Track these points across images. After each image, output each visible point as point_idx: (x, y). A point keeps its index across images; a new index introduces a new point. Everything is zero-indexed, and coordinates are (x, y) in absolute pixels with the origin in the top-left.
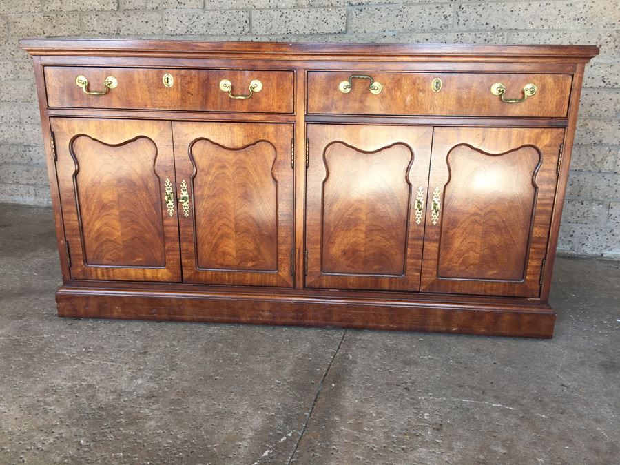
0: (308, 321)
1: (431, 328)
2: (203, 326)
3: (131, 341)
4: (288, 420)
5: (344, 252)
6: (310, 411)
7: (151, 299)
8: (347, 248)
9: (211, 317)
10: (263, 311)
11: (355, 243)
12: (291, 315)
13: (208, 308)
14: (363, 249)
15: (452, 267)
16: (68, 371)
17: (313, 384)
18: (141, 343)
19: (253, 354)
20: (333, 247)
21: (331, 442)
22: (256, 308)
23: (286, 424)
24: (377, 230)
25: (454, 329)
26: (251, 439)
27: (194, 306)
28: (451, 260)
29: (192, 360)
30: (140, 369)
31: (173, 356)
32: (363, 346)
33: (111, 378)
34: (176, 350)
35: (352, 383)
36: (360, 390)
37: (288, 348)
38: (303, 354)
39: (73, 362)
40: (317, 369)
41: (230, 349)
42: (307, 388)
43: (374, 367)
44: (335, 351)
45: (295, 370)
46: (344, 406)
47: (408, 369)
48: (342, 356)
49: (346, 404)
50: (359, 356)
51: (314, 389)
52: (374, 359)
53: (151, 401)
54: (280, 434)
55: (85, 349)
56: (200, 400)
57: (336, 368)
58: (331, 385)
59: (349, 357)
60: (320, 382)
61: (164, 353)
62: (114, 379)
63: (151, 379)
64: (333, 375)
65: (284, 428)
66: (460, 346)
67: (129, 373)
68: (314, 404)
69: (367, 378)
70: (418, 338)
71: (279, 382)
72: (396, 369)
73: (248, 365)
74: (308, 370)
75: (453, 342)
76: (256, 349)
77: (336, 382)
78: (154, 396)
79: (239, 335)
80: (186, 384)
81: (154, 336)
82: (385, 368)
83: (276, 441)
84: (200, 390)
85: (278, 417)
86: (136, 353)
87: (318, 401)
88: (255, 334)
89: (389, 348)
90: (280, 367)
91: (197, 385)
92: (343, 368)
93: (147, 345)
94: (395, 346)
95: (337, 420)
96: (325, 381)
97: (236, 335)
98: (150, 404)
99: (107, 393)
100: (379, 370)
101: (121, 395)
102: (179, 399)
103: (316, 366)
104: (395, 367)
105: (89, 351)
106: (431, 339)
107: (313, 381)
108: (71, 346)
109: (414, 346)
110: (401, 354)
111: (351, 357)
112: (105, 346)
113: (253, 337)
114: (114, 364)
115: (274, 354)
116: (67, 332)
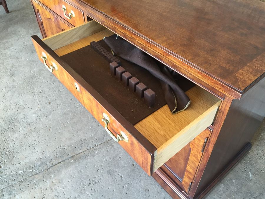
4: (42, 163)
6: (52, 166)
16: (27, 98)
17: (68, 155)
19: (72, 126)
21: (38, 184)
23: (39, 166)
26: (25, 163)
29: (56, 116)
30: (40, 110)
31: (53, 110)
32: (109, 150)
33: (31, 108)
34: (57, 108)
35: (78, 165)
36: (76, 170)
37: (85, 132)
38: (85, 138)
39: (33, 94)
40: (79, 149)
41: (70, 118)
42: (64, 155)
43: (96, 164)
44: (96, 145)
45: (72, 144)
46: (62, 173)
47: (105, 175)
48: (94, 150)
49: (63, 173)
50: (100, 154)
51: (65, 158)
52: (102, 160)
53: (27, 126)
54: (33, 168)
55: (41, 90)
56: (35, 136)
57: (85, 154)
58: (72, 160)
59: (96, 152)
60: (71, 156)
61: (53, 107)
62: (31, 109)
63: (38, 116)
64: (79, 156)
65: (36, 167)
66: (143, 181)
67: (37, 110)
68: (56, 164)
69: (86, 167)
70: (134, 163)
71: (61, 145)
72: (101, 171)
73: (64, 131)
74: (75, 147)
75: (144, 176)
76: (76, 124)
77: (75, 160)
78: (29, 125)
79: (82, 113)
80: (41, 126)
81: (61, 97)
82: (98, 168)
83: (28, 170)
84: (40, 131)
85: (41, 161)
86: (48, 101)
87: (59, 164)
88: (86, 117)
89: (115, 159)
90: (70, 139)
91: (43, 128)
92: (87, 156)
93: (55, 100)
94: (119, 159)
95: (52, 177)
96: (73, 157)
97: (81, 113)
98: (25, 127)
99: (23, 114)
100: (96, 166)
101: (24, 118)
102: (32, 131)
103: (80, 148)
104: (102, 171)
105: (41, 92)
106: (138, 168)
107: (69, 154)
108: (40, 87)
109: (126, 166)
110: (115, 165)
111: (97, 152)
112: (46, 93)
113: (83, 118)
114: (38, 102)
115: (78, 131)
116: (46, 79)
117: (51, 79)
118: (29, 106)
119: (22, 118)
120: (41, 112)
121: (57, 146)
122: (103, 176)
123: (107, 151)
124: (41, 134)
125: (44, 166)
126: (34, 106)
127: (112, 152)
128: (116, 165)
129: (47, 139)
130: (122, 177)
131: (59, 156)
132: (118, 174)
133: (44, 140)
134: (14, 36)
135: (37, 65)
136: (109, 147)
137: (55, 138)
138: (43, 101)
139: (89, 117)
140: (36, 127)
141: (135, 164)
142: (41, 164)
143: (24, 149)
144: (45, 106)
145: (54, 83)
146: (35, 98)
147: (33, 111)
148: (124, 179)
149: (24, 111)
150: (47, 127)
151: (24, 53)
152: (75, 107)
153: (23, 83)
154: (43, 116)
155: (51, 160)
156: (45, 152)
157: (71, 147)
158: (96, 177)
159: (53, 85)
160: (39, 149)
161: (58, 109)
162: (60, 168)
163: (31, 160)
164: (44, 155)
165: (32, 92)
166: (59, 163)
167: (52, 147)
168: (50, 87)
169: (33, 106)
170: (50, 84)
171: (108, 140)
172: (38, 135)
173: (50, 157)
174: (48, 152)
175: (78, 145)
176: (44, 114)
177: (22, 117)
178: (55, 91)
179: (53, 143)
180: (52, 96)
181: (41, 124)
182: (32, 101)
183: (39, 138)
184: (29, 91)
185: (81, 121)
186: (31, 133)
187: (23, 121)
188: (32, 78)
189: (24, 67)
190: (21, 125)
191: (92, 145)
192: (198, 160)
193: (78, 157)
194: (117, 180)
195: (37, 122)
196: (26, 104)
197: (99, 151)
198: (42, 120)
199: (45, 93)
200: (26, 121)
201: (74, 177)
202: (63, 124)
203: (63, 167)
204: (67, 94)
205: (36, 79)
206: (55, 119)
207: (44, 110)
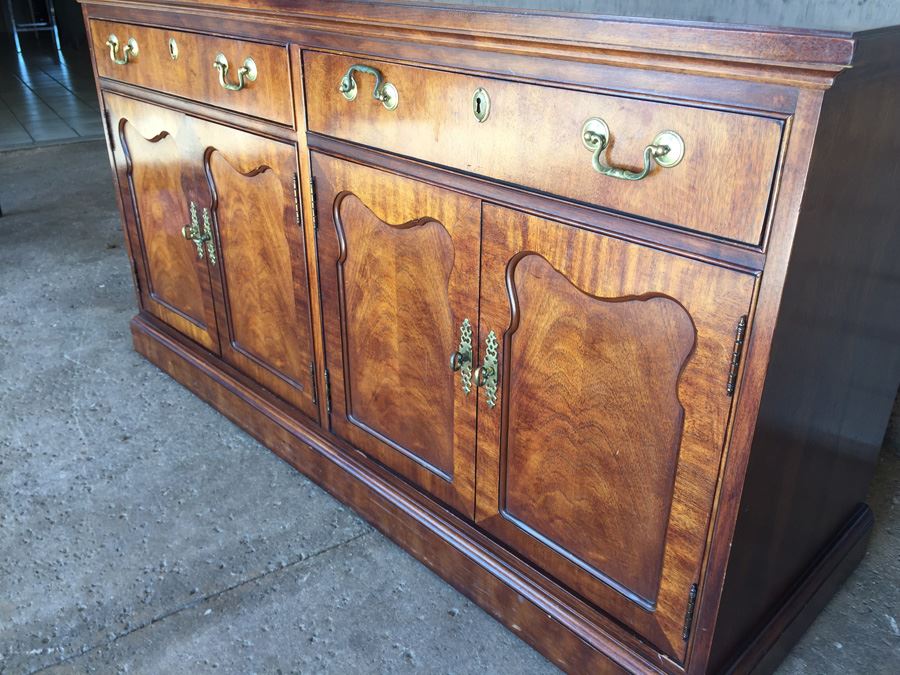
1: (480, 600)
3: (142, 415)
4: (85, 625)
5: (376, 397)
6: (123, 632)
7: (192, 367)
8: (378, 391)
10: (284, 442)
11: (386, 387)
12: (311, 466)
13: (236, 406)
14: (398, 402)
15: (526, 505)
16: (43, 426)
17: (193, 593)
18: (145, 422)
19: (208, 503)
20: (360, 380)
22: (277, 432)
23: (72, 633)
24: (415, 378)
25: (515, 626)
26: (15, 625)
27: (225, 397)
28: (524, 490)
29: (146, 474)
30: (89, 459)
31: (139, 458)
32: (352, 569)
33: (54, 456)
34: (155, 451)
35: (233, 624)
36: (223, 643)
37: (259, 517)
38: (260, 537)
39: (64, 416)
40: (235, 572)
41: (203, 480)
42: (174, 595)
43: (304, 617)
44: (304, 556)
45: (210, 557)
46: (164, 654)
47: (343, 652)
48: (297, 570)
49: (171, 653)
50: (318, 585)
51: (178, 603)
52: (328, 602)
53: (31, 508)
54: (45, 641)
55: (97, 404)
56: (62, 537)
57: (258, 585)
58: (206, 609)
59: (302, 578)
60: (204, 595)
61: (140, 449)
62: (53, 459)
63: (77, 478)
64: (235, 595)
65: (60, 637)
66: (495, 665)
67: (75, 458)
68: (143, 627)
69: (264, 630)
70: (453, 606)
71: (165, 564)
72: (327, 641)
73: (178, 517)
74: (222, 567)
75: (497, 650)
76: (225, 497)
77: (218, 610)
78: (43, 504)
79: (245, 463)
80: (88, 504)
81: (171, 419)
82: (314, 629)
83: (25, 649)
84: (84, 523)
85: (81, 616)
86: (120, 434)
87: (153, 626)
88: (263, 472)
89: (379, 597)
90: (201, 542)
91: (94, 514)
92: (266, 592)
93: (145, 428)
94: (396, 598)
95: (123, 670)
96: (211, 599)
97: (242, 461)
98: (26, 512)
99: (22, 474)
100: (302, 626)
101: (26, 484)
102: (52, 523)
103: (240, 567)
104: (330, 637)
105: (94, 410)
106: (471, 621)
107: (197, 589)
108: (94, 394)
109: (422, 617)
110: (378, 617)
111: (305, 579)
112: (113, 410)
113: (252, 475)
114: (84, 438)
115: (231, 516)
116: (118, 374)
117: (132, 373)
118: (48, 450)
119: (15, 486)
120: (90, 464)
121: (149, 567)
122: (332, 655)
123: (347, 573)
124: (88, 530)
125: (90, 635)
126: (67, 449)
127: (364, 575)
128: (385, 618)
129: (110, 545)
130: (409, 656)
131: (154, 598)
132: (396, 647)
133: (99, 550)
134: (12, 268)
135: (85, 338)
136: (353, 560)
137: (141, 541)
138: (100, 434)
139: (275, 473)
140: (70, 510)
141: (457, 611)
142: (80, 627)
143: (16, 581)
144: (108, 447)
145: (146, 384)
146: (70, 425)
147: (61, 463)
148: (419, 664)
149: (26, 465)
150: (110, 507)
151: (42, 310)
152: (222, 445)
153: (32, 387)
154: (98, 476)
155: (122, 612)
156: (101, 587)
157: (204, 566)
158: (304, 663)
159: (142, 389)
160: (73, 579)
161: (157, 453)
162: (158, 639)
163: (38, 615)
164: (96, 596)
165: (63, 411)
166: (154, 621)
167: (129, 569)
168: (128, 395)
169: (63, 450)
170: (132, 386)
171: (346, 539)
172: (75, 536)
173: (119, 603)
174: (110, 585)
175: (231, 559)
176: (103, 471)
177: (14, 482)
178: (149, 404)
179: (132, 556)
180: (137, 419)
181: (89, 501)
182: (60, 434)
183: (76, 543)
184: (53, 408)
185: (242, 485)
186: (49, 529)
187: (17, 493)
188: (66, 373)
189: (37, 346)
190: (9, 506)
191: (286, 558)
192: (715, 446)
193: (232, 596)
194: (389, 669)
195: (75, 495)
196: (37, 445)
197: (313, 573)
198: (92, 487)
199: (109, 411)
200: (29, 494)
201: (214, 666)
202: (176, 498)
203: (171, 632)
204: (191, 410)
205: (81, 376)
206: (143, 484)
207: (102, 460)
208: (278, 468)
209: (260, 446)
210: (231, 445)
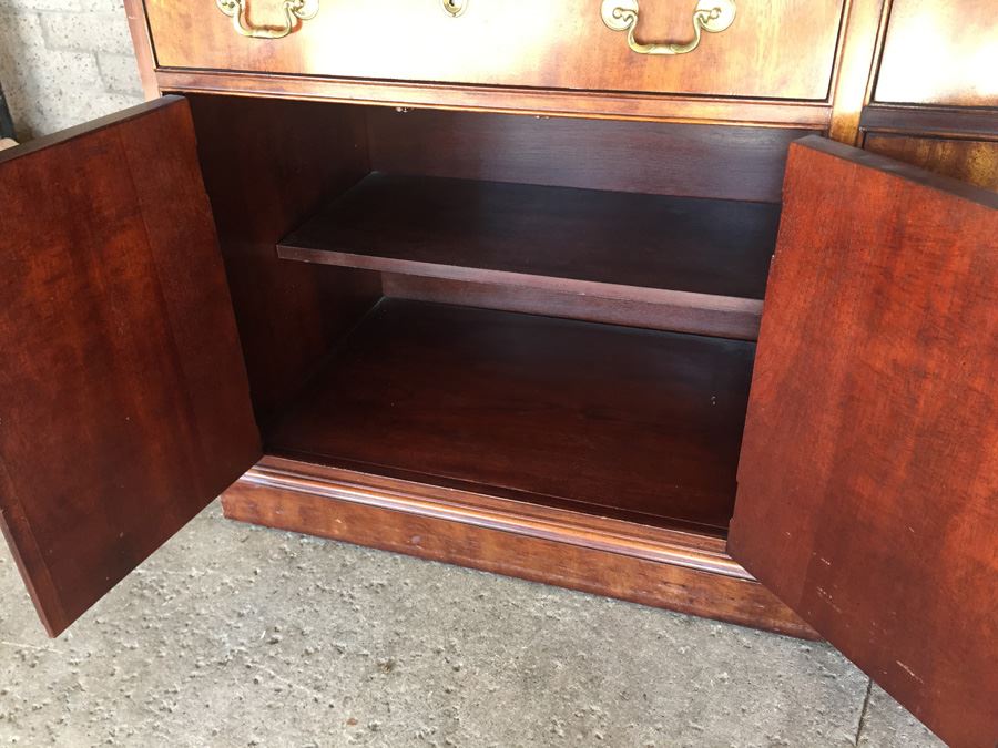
0: (778, 623)
2: (521, 587)
3: (363, 619)
7: (409, 519)
9: (541, 573)
10: (666, 583)
12: (735, 604)
13: (536, 554)
16: (222, 706)
18: (384, 629)
19: (637, 719)
22: (650, 574)
27: (504, 545)
29: (495, 714)
30: (374, 729)
31: (448, 691)
34: (457, 670)
37: (728, 709)
38: (768, 738)
39: (236, 672)
41: (584, 686)
44: (853, 739)
55: (268, 630)
61: (432, 677)
67: (350, 738)
76: (646, 698)
81: (414, 607)
86: (369, 664)
88: (644, 637)
93: (395, 638)
97: (596, 632)
105: (276, 641)
108: (240, 615)
112: (307, 629)
113: (637, 648)
114: (320, 696)
116: (237, 565)
120: (386, 736)
126: (315, 728)
138: (339, 679)
139: (662, 631)
144: (379, 694)
145: (304, 565)
146: (268, 685)
152: (538, 619)
153: (112, 645)
161: (463, 672)
165: (222, 664)
168: (298, 594)
178: (353, 597)
180: (363, 628)
182: (269, 707)
184: (198, 667)
185: (645, 670)
188: (142, 596)
199: (303, 634)
204: (425, 581)
205: (178, 592)
206: (509, 732)
207: (395, 721)
208: (652, 620)
209: (588, 599)
210: (549, 613)
